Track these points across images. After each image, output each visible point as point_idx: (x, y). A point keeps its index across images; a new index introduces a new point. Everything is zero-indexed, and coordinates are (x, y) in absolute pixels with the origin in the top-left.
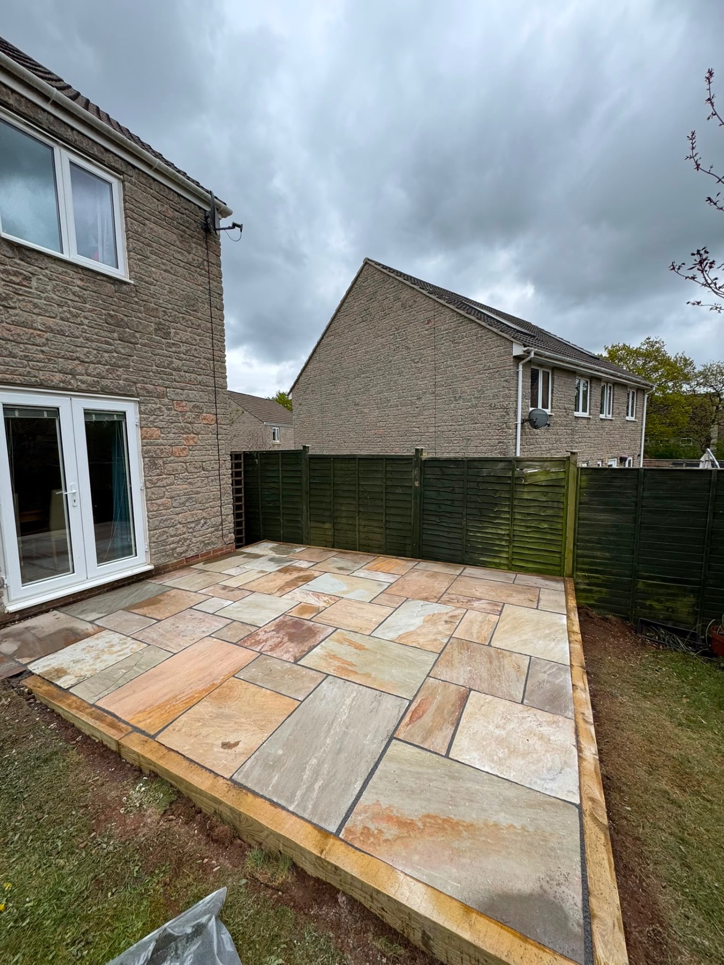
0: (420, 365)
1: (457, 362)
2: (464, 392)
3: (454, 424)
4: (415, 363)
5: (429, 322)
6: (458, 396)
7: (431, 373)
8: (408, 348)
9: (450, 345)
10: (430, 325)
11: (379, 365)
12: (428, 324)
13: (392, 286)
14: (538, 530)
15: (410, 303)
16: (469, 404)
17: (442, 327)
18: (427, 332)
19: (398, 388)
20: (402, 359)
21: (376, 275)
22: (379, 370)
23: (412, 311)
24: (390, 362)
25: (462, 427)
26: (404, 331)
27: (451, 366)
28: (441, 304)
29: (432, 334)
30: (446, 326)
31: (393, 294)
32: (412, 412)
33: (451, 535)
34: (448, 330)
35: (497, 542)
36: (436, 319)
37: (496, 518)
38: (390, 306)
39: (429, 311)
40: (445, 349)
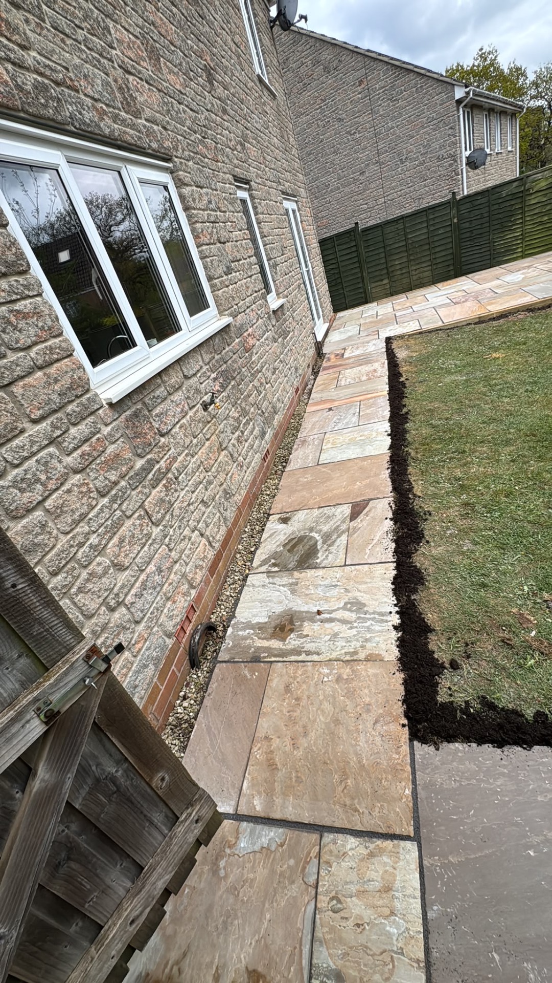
0: (357, 135)
1: (398, 122)
2: (410, 152)
3: (404, 187)
4: (351, 135)
5: (361, 82)
6: (404, 157)
7: (371, 142)
8: (340, 120)
9: (389, 104)
10: (363, 86)
11: (308, 149)
12: (360, 85)
13: (308, 46)
14: (541, 223)
15: (335, 64)
16: (416, 162)
17: (377, 86)
18: (360, 96)
19: (336, 169)
20: (336, 134)
21: (282, 36)
22: (310, 154)
23: (338, 74)
24: (321, 141)
25: (412, 189)
26: (333, 101)
27: (393, 127)
28: (373, 58)
29: (366, 97)
30: (382, 84)
31: (311, 57)
32: (357, 190)
33: (483, 250)
34: (383, 87)
35: (515, 243)
36: (369, 78)
37: (512, 226)
38: (310, 73)
39: (358, 70)
40: (383, 110)
